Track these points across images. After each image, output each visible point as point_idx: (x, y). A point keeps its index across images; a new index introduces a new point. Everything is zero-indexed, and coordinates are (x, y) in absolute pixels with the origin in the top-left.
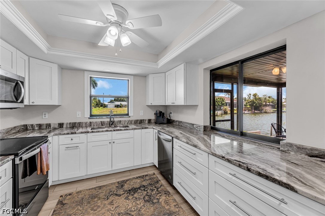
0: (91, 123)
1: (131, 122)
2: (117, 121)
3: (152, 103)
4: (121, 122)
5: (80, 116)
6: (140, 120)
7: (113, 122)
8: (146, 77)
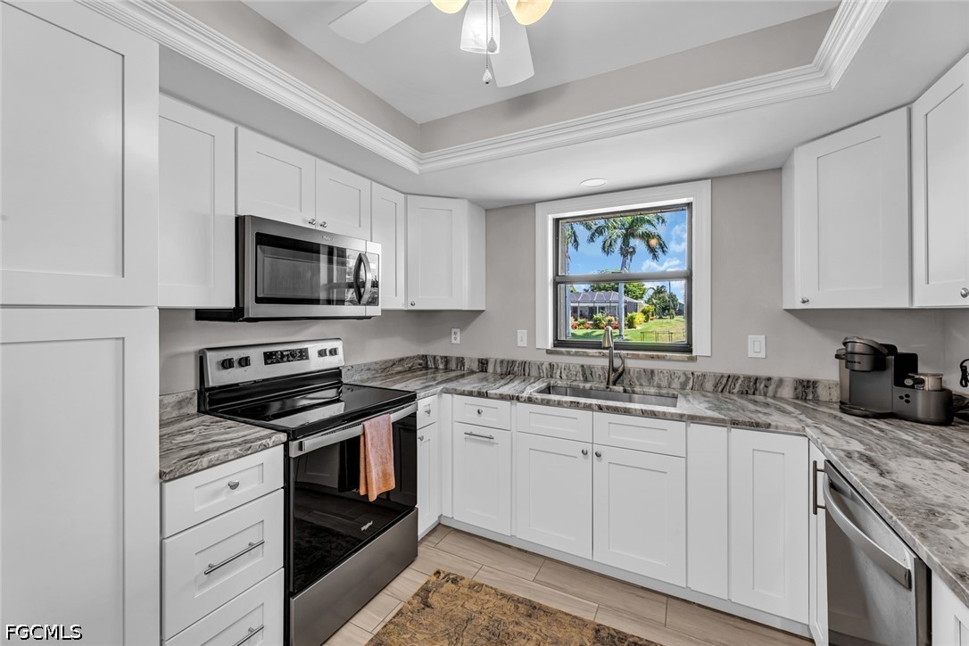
0: (551, 366)
1: (695, 384)
2: (639, 372)
3: (806, 297)
4: (656, 378)
5: (524, 344)
6: (748, 378)
7: (621, 374)
8: (781, 169)
